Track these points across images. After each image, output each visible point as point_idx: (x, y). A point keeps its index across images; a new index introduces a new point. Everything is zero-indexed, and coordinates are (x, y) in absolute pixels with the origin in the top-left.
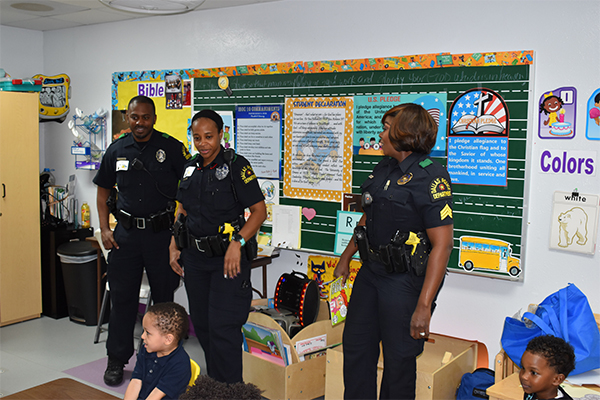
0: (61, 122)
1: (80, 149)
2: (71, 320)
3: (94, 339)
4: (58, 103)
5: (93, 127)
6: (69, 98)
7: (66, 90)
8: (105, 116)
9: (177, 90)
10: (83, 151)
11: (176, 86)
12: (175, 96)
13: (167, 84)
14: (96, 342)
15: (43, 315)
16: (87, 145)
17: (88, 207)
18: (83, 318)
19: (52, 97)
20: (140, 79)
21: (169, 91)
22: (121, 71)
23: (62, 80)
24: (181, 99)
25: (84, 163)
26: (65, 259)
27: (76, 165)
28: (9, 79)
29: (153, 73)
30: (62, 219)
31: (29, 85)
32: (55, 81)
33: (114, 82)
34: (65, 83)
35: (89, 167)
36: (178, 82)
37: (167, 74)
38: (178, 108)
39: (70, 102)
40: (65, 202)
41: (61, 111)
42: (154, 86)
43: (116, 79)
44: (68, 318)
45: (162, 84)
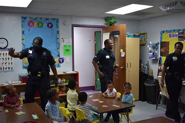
0: (144, 46)
1: (151, 53)
2: (147, 102)
3: (156, 108)
4: (143, 40)
5: (155, 47)
6: (147, 39)
7: (146, 36)
8: (158, 43)
9: (182, 35)
10: (152, 54)
11: (182, 34)
12: (182, 37)
13: (179, 33)
14: (156, 109)
15: (139, 100)
16: (153, 52)
17: (152, 70)
18: (151, 102)
19: (142, 39)
20: (170, 32)
21: (180, 35)
22: (163, 30)
23: (145, 34)
24: (184, 38)
25: (152, 57)
26: (146, 84)
27: (149, 58)
28: (132, 34)
29: (174, 30)
30: (145, 73)
31: (137, 36)
32: (142, 34)
33: (161, 34)
34: (146, 35)
35: (153, 58)
36: (183, 32)
37: (179, 30)
38: (183, 40)
39: (147, 40)
40: (146, 68)
41: (144, 42)
42: (174, 34)
43: (162, 33)
44: (146, 102)
45: (177, 33)
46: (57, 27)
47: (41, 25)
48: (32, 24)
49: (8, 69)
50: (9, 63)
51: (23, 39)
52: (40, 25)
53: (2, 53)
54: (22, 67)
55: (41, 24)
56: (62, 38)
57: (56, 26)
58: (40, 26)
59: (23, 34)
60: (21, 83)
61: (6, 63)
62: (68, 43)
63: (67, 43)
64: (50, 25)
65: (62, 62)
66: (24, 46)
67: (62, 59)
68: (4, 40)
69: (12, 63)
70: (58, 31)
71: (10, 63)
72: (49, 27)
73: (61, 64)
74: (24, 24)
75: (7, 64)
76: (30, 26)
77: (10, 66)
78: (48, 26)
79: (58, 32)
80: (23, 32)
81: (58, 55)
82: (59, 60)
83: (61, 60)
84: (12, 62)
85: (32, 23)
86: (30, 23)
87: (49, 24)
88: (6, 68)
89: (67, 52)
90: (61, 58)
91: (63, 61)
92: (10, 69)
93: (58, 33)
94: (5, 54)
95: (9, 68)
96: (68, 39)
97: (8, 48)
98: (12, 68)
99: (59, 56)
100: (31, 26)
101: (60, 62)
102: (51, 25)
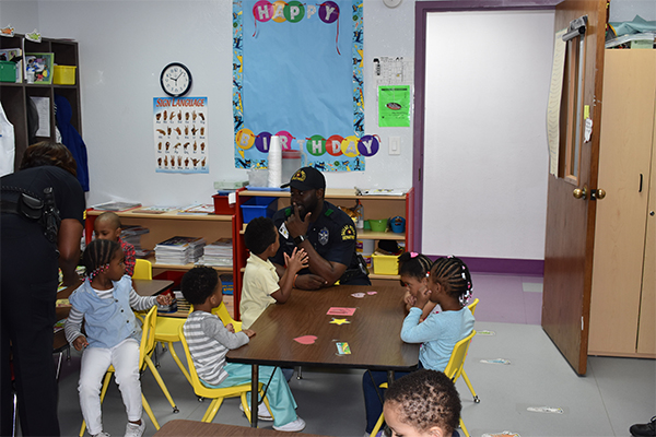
46: (355, 18)
47: (296, 14)
48: (266, 12)
49: (191, 163)
50: (195, 146)
51: (236, 67)
52: (292, 11)
53: (176, 114)
54: (234, 161)
55: (298, 10)
56: (376, 60)
57: (351, 13)
58: (292, 18)
59: (237, 47)
60: (210, 214)
61: (185, 146)
62: (400, 78)
63: (393, 76)
64: (329, 11)
65: (369, 152)
66: (240, 88)
67: (370, 142)
68: (179, 68)
69: (203, 145)
70: (359, 33)
71: (199, 147)
72: (327, 18)
73: (366, 158)
74: (241, 13)
75: (190, 147)
76: (261, 18)
77: (199, 156)
78: (322, 13)
79: (358, 36)
80: (237, 42)
81: (357, 124)
82: (360, 142)
83: (368, 145)
84: (202, 141)
85: (266, 7)
86: (259, 8)
87: (327, 7)
88: (187, 162)
89: (391, 111)
90: (368, 138)
91: (375, 148)
92: (199, 164)
93: (357, 40)
94: (183, 117)
95: (195, 162)
96: (399, 63)
97: (192, 94)
98: (203, 163)
99: (359, 126)
100: (265, 20)
101: (363, 151)
102: (333, 9)
